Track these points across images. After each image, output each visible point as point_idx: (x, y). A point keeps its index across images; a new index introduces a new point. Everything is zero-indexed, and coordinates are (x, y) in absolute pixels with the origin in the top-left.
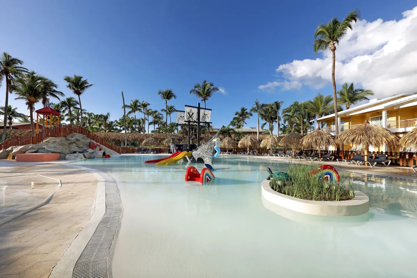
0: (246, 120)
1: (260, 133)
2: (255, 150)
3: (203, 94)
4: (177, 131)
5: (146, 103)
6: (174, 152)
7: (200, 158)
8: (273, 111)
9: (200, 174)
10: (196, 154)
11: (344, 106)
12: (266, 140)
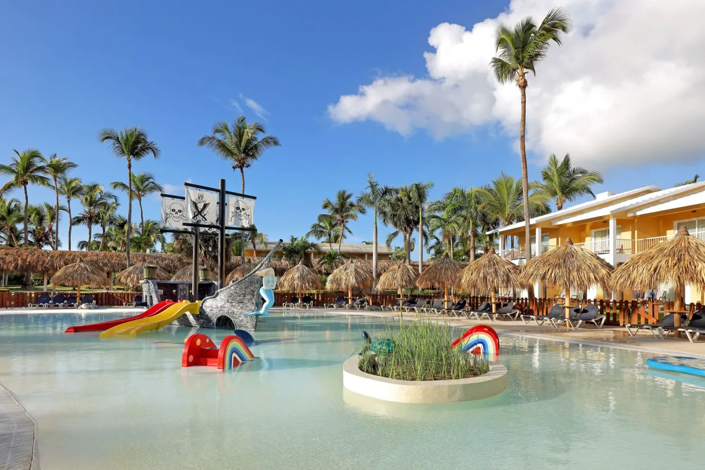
0: (350, 223)
1: (381, 256)
2: (367, 297)
3: (236, 151)
4: (163, 246)
5: (64, 161)
6: (152, 304)
7: (225, 316)
8: (411, 204)
9: (218, 350)
10: (213, 306)
11: (552, 203)
12: (391, 273)
